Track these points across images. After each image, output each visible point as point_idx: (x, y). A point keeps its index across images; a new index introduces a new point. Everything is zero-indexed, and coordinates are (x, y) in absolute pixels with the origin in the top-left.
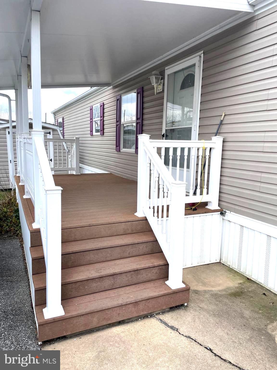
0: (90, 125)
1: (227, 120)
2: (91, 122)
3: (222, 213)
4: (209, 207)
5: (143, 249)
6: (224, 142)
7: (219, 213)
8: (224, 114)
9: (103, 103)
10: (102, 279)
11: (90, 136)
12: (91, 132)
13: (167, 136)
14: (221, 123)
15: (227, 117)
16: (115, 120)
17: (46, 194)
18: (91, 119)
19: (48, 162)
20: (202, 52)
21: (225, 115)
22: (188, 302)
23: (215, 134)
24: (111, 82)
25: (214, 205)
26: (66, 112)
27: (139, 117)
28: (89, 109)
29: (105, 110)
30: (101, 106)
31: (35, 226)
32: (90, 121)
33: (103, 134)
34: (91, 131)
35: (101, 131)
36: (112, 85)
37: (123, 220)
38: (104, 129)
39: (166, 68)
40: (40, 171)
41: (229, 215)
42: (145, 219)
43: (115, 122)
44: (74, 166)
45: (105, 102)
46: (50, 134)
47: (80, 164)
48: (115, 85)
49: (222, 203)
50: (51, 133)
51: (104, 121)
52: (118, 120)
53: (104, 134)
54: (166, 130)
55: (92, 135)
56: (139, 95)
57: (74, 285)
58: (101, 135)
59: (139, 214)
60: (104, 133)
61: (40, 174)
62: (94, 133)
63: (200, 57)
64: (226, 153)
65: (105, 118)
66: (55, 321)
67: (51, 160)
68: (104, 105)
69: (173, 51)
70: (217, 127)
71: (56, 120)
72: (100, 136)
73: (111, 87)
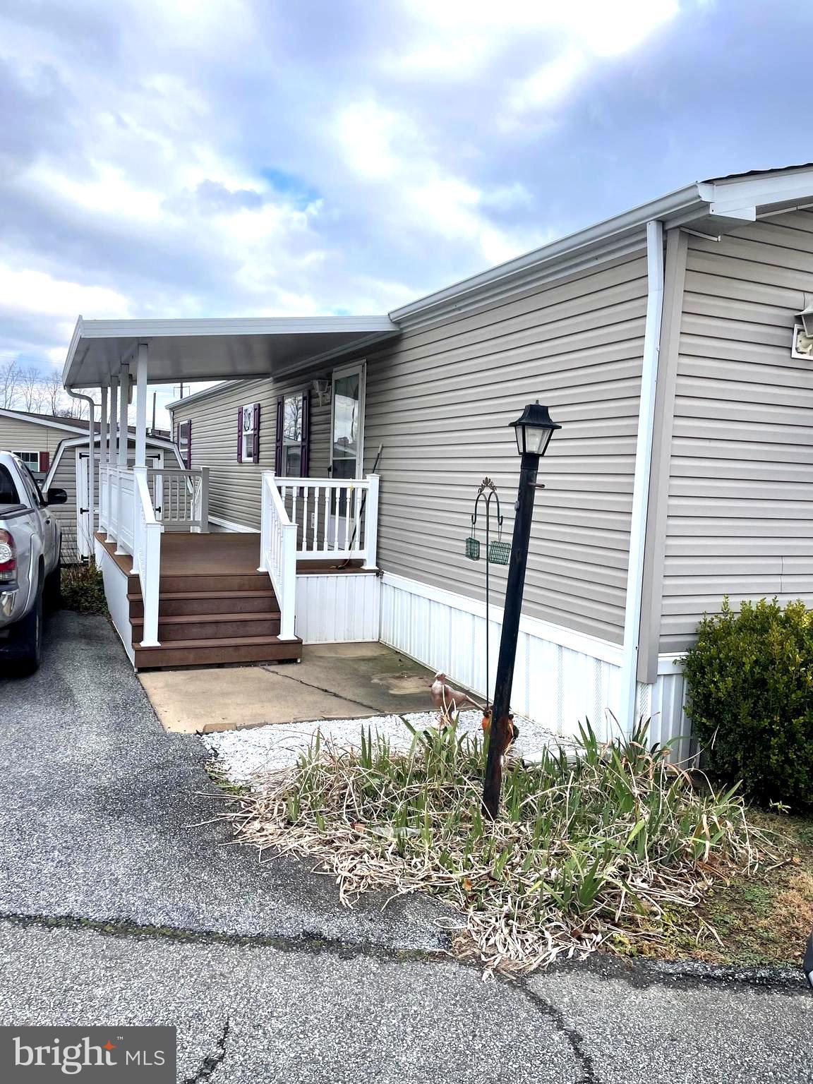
0: (237, 441)
1: (386, 453)
2: (239, 436)
3: (379, 573)
4: (365, 567)
5: (258, 604)
6: (381, 481)
7: (375, 574)
8: (381, 446)
9: (259, 404)
10: (203, 625)
11: (238, 464)
12: (238, 455)
13: (335, 470)
14: (378, 458)
15: (384, 450)
16: (275, 437)
17: (147, 527)
18: (239, 431)
19: (153, 512)
20: (365, 360)
21: (383, 447)
22: (300, 657)
23: (371, 471)
24: (270, 370)
25: (370, 565)
26: (195, 410)
27: (304, 437)
28: (236, 410)
29: (263, 418)
30: (255, 409)
31: (133, 572)
32: (237, 435)
33: (257, 461)
34: (240, 454)
35: (255, 455)
36: (272, 376)
37: (239, 572)
38: (259, 452)
39: (335, 370)
40: (141, 509)
41: (387, 576)
42: (267, 574)
43: (275, 441)
44: (199, 518)
45: (263, 403)
46: (159, 459)
47: (209, 517)
48: (275, 377)
49: (382, 562)
50: (162, 457)
51: (259, 437)
52: (278, 438)
53: (260, 461)
54: (334, 461)
55: (240, 461)
56: (305, 401)
57: (172, 627)
58: (254, 462)
59: (261, 569)
60: (258, 459)
61: (142, 513)
62: (245, 458)
63: (363, 366)
64: (384, 495)
65: (261, 431)
66: (150, 649)
67: (159, 510)
68: (260, 408)
69: (346, 346)
70: (375, 461)
71: (176, 425)
72: (254, 464)
73: (271, 379)
